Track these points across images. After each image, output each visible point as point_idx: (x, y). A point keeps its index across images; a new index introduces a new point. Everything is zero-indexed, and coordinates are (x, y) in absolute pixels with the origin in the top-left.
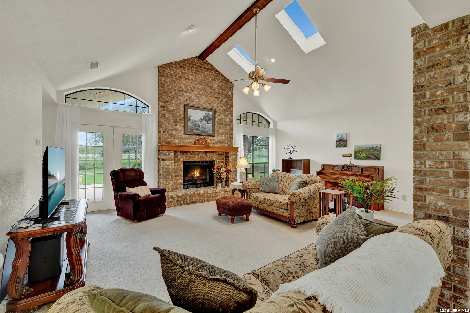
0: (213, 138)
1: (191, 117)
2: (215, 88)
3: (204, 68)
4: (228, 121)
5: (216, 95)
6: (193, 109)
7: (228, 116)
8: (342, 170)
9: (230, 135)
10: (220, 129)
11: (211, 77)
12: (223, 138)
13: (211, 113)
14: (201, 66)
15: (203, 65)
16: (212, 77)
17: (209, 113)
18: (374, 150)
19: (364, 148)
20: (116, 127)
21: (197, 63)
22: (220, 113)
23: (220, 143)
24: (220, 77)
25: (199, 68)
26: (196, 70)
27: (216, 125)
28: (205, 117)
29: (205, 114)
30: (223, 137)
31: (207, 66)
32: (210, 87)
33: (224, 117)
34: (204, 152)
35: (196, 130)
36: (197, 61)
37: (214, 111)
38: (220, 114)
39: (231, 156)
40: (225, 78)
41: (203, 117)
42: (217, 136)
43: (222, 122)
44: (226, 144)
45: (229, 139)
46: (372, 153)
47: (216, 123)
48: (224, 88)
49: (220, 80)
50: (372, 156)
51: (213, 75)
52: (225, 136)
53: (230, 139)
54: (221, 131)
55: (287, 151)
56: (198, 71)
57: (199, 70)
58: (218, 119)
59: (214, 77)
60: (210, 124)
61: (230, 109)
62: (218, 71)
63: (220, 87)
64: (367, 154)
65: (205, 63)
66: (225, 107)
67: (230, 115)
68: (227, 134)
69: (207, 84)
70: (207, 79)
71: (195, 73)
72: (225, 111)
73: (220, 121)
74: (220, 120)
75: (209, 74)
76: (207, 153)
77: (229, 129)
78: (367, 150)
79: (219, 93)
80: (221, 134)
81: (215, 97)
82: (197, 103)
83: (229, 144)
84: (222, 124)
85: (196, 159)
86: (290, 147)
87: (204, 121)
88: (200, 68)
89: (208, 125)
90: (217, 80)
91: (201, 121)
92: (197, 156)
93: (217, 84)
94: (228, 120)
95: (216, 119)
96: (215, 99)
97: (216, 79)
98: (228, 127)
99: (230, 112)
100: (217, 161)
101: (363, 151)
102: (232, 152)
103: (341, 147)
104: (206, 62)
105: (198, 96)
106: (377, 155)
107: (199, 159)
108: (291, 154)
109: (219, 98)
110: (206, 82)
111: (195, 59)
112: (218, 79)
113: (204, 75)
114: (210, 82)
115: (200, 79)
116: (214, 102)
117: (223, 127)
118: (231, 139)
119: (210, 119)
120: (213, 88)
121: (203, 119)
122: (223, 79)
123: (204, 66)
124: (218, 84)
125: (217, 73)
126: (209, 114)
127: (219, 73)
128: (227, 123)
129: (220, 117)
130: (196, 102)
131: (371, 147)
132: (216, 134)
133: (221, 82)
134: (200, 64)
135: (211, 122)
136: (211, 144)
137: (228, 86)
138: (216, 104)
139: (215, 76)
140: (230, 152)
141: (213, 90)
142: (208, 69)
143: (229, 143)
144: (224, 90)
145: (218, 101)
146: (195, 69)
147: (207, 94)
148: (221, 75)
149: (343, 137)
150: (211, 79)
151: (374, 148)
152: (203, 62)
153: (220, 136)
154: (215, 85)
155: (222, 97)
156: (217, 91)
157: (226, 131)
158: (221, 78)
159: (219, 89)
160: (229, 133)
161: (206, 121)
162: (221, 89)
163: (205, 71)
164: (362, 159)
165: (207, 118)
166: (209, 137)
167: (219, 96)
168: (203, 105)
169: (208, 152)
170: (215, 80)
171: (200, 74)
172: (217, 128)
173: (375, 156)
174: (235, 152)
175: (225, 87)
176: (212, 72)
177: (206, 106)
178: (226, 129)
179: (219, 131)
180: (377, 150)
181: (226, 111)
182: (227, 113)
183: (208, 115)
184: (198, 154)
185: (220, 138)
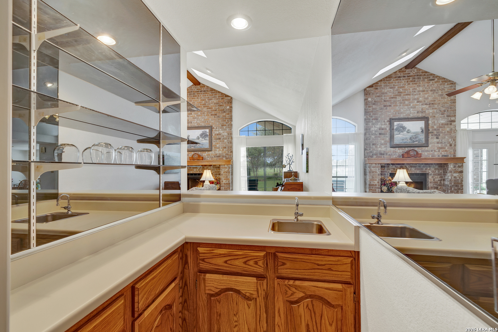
0: (210, 153)
1: (190, 137)
2: (211, 106)
3: (201, 91)
4: (226, 135)
5: (213, 113)
7: (226, 130)
10: (217, 144)
11: (207, 98)
12: (220, 152)
13: (208, 130)
14: (198, 90)
15: (200, 89)
16: (209, 97)
17: (206, 130)
21: (194, 90)
22: (217, 128)
23: (217, 157)
24: (216, 95)
25: (196, 93)
26: (193, 96)
28: (201, 135)
29: (202, 132)
30: (221, 151)
31: (203, 89)
32: (207, 106)
33: (221, 132)
35: (194, 147)
36: (194, 88)
37: (211, 128)
38: (217, 129)
39: (223, 169)
40: (222, 94)
42: (215, 150)
43: (220, 136)
44: (224, 157)
47: (213, 139)
48: (221, 104)
49: (216, 97)
51: (209, 95)
52: (223, 150)
53: (228, 152)
54: (218, 145)
56: (196, 96)
57: (196, 95)
58: (215, 135)
59: (210, 96)
60: (207, 140)
61: (228, 123)
62: (214, 89)
63: (217, 103)
65: (202, 87)
66: (222, 122)
67: (228, 129)
68: (225, 148)
69: (203, 105)
70: (204, 100)
71: (192, 98)
72: (222, 126)
73: (217, 136)
74: (218, 135)
75: (205, 96)
77: (227, 143)
79: (216, 110)
80: (219, 148)
81: (212, 115)
82: (195, 124)
84: (220, 139)
87: (201, 139)
88: (197, 93)
89: (205, 141)
90: (213, 99)
91: (198, 139)
93: (213, 102)
94: (226, 134)
95: (214, 135)
96: (211, 116)
97: (213, 97)
98: (225, 141)
99: (228, 125)
100: (215, 173)
104: (202, 85)
105: (196, 118)
109: (216, 115)
110: (203, 103)
111: (193, 87)
112: (214, 97)
113: (200, 98)
114: (206, 102)
115: (197, 103)
116: (210, 119)
117: (221, 141)
118: (230, 152)
119: (207, 135)
120: (210, 107)
121: (199, 137)
122: (220, 95)
123: (200, 90)
124: (215, 101)
125: (213, 92)
126: (206, 131)
127: (215, 91)
128: (225, 137)
129: (217, 132)
130: (194, 123)
132: (213, 148)
133: (217, 99)
134: (197, 89)
135: (208, 138)
136: (208, 158)
137: (226, 101)
138: (212, 121)
139: (211, 95)
140: (222, 165)
141: (210, 108)
142: (204, 91)
143: (227, 156)
144: (221, 106)
145: (215, 117)
146: (192, 96)
147: (204, 113)
148: (217, 93)
150: (208, 99)
152: (200, 87)
153: (218, 150)
154: (212, 104)
155: (219, 113)
156: (214, 109)
157: (224, 145)
158: (217, 96)
159: (216, 106)
160: (227, 147)
161: (203, 138)
162: (218, 105)
163: (202, 94)
165: (203, 135)
166: (207, 152)
167: (215, 113)
168: (200, 124)
170: (211, 99)
171: (197, 98)
172: (214, 143)
174: (227, 165)
175: (222, 103)
176: (208, 92)
177: (203, 125)
178: (224, 143)
179: (216, 145)
181: (224, 125)
182: (225, 127)
183: (205, 132)
185: (217, 152)
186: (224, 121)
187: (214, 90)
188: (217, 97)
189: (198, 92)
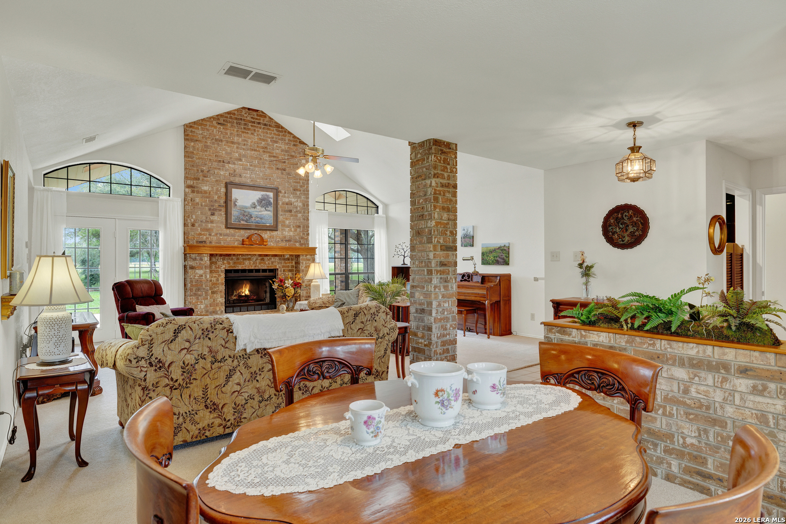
0: (275, 233)
1: (238, 201)
2: (276, 154)
3: (259, 123)
4: (300, 206)
5: (280, 166)
6: (240, 189)
7: (299, 197)
8: (461, 281)
9: (304, 227)
10: (287, 219)
11: (270, 138)
12: (291, 234)
13: (271, 195)
14: (253, 120)
15: (257, 119)
16: (273, 138)
17: (268, 193)
18: (502, 250)
19: (492, 248)
20: (119, 219)
21: (246, 117)
22: (285, 193)
23: (286, 241)
24: (285, 136)
25: (250, 124)
26: (245, 128)
27: (280, 213)
28: (260, 201)
29: (260, 197)
30: (292, 231)
31: (263, 120)
32: (269, 152)
33: (293, 200)
34: (260, 255)
35: (246, 221)
36: (246, 113)
37: (277, 192)
38: (286, 195)
39: (304, 262)
40: (294, 137)
41: (258, 201)
42: (282, 230)
43: (290, 207)
44: (297, 242)
45: (301, 234)
46: (500, 255)
47: (280, 209)
48: (293, 154)
49: (285, 140)
50: (499, 260)
51: (274, 133)
52: (296, 230)
53: (303, 234)
54: (287, 222)
55: (399, 253)
56: (249, 129)
57: (250, 127)
58: (283, 204)
59: (275, 136)
60: (269, 211)
61: (304, 186)
62: (282, 126)
63: (287, 151)
64: (494, 257)
65: (261, 116)
66: (294, 184)
67: (303, 196)
68: (299, 227)
69: (263, 148)
70: (264, 140)
71: (243, 132)
72: (294, 190)
73: (287, 206)
74: (287, 204)
75: (267, 133)
76: (265, 258)
77: (302, 219)
78: (495, 250)
79: (285, 162)
80: (289, 226)
81: (278, 169)
82: (247, 180)
83: (302, 242)
84: (290, 211)
85: (246, 266)
86: (404, 247)
87: (258, 207)
88: (252, 124)
89: (266, 212)
90: (280, 141)
91: (255, 208)
92: (247, 262)
93: (280, 147)
94: (300, 204)
95: (280, 203)
96: (277, 171)
97: (279, 139)
98: (299, 215)
99: (304, 191)
100: (282, 269)
101: (491, 252)
102: (306, 255)
103: (467, 246)
105: (249, 169)
106: (505, 258)
107: (252, 267)
108: (405, 257)
109: (284, 170)
110: (262, 145)
111: (244, 111)
112: (282, 139)
113: (257, 135)
114: (268, 145)
115: (251, 142)
116: (275, 176)
117: (293, 215)
118: (306, 235)
119: (270, 204)
120: (274, 155)
121: (256, 204)
122: (291, 139)
123: (258, 121)
124: (283, 147)
125: (280, 130)
126: (268, 196)
127: (284, 130)
128: (299, 208)
129: (287, 200)
130: (245, 177)
131: (499, 246)
132: (280, 227)
133: (287, 144)
134: (252, 118)
135: (271, 208)
136: (271, 243)
137: (300, 150)
138: (278, 180)
139: (277, 135)
140: (303, 255)
141: (274, 157)
142: (265, 125)
143: (302, 240)
144: (292, 156)
145: (282, 174)
146: (242, 127)
147: (263, 163)
148: (287, 134)
149: (469, 232)
150: (271, 141)
151: (502, 248)
152: (257, 115)
153: (287, 229)
154: (278, 150)
155: (290, 167)
156: (280, 158)
157: (297, 222)
158: (287, 138)
159: (285, 155)
160: (302, 226)
161: (262, 207)
162: (288, 155)
163: (260, 128)
164: (489, 264)
165: (263, 202)
166: (268, 232)
167: (284, 167)
168: (257, 181)
169: (267, 255)
170: (276, 142)
171: (252, 134)
172: (281, 218)
173: (503, 259)
174: (311, 255)
175: (295, 152)
176: (272, 128)
177: (262, 183)
178: (297, 219)
179: (284, 222)
180: (505, 250)
181: (297, 190)
182: (298, 193)
183: (266, 197)
184: (249, 259)
185: (286, 233)
186: (297, 182)
187: (282, 128)
188: (287, 141)
189: (254, 122)
